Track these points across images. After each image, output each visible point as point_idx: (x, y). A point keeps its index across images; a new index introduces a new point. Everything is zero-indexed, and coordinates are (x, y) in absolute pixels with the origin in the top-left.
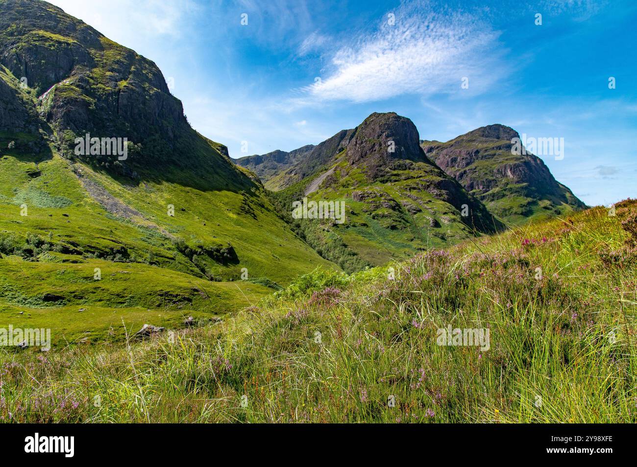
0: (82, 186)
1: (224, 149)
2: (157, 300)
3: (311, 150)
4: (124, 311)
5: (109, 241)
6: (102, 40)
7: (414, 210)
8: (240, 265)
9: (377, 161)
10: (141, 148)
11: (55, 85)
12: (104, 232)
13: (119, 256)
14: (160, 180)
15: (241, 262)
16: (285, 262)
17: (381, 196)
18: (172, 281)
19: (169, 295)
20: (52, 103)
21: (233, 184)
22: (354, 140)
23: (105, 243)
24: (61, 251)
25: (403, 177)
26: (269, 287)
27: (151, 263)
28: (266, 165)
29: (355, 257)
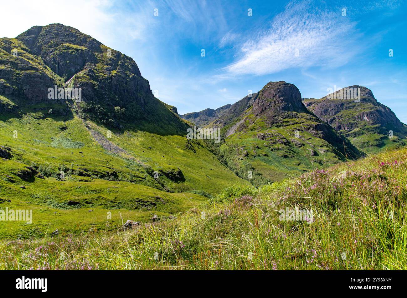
0: (90, 135)
1: (175, 109)
2: (135, 204)
3: (230, 107)
4: (116, 211)
5: (106, 168)
6: (102, 47)
7: (300, 145)
8: (185, 182)
9: (273, 113)
10: (125, 110)
11: (75, 75)
12: (103, 163)
13: (112, 177)
14: (136, 129)
15: (186, 180)
16: (215, 180)
17: (277, 136)
18: (144, 193)
19: (142, 201)
20: (73, 86)
21: (180, 131)
22: (257, 100)
23: (104, 169)
24: (78, 175)
25: (291, 123)
26: (205, 196)
27: (131, 181)
28: (201, 118)
29: (260, 176)
